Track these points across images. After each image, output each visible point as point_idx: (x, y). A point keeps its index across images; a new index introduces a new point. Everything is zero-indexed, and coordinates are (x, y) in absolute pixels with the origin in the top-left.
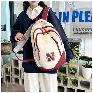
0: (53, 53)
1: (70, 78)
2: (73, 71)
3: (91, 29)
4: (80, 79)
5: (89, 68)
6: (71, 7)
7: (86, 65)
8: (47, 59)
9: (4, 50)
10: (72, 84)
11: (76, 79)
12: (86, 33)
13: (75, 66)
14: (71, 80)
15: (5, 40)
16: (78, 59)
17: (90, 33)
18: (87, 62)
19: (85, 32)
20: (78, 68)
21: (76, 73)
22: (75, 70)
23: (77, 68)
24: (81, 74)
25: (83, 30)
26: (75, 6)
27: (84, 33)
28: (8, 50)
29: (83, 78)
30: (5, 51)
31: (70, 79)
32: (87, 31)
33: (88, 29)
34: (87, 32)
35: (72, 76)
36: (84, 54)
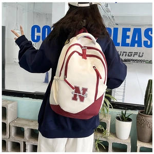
0: (85, 90)
3: (138, 54)
7: (122, 117)
8: (73, 96)
10: (98, 149)
11: (105, 140)
14: (97, 142)
17: (136, 60)
18: (124, 111)
20: (109, 121)
21: (105, 129)
22: (104, 125)
23: (107, 121)
24: (114, 132)
32: (131, 56)
33: (133, 54)
34: (131, 58)
35: (99, 135)
36: (123, 99)
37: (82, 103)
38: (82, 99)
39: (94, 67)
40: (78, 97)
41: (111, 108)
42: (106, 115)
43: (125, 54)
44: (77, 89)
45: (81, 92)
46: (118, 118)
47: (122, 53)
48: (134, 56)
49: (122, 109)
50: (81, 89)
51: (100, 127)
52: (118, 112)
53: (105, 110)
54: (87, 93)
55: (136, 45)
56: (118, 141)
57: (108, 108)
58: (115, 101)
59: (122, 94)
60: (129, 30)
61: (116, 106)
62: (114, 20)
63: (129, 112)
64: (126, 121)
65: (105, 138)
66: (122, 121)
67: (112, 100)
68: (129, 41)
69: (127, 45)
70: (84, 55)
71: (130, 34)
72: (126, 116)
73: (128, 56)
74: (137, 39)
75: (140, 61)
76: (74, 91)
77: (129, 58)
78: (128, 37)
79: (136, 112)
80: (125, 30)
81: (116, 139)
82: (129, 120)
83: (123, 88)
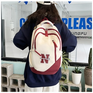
0: (48, 56)
3: (84, 33)
4: (70, 85)
7: (75, 71)
10: (62, 91)
13: (65, 72)
14: (61, 86)
17: (82, 37)
18: (77, 67)
20: (68, 74)
22: (65, 76)
24: (71, 80)
33: (81, 33)
35: (62, 82)
36: (76, 60)
37: (47, 64)
38: (47, 62)
39: (53, 41)
40: (44, 61)
41: (68, 65)
42: (66, 70)
43: (76, 33)
44: (43, 56)
45: (46, 57)
46: (73, 72)
47: (74, 33)
48: (81, 35)
49: (75, 66)
50: (45, 55)
51: (63, 78)
52: (73, 68)
53: (66, 67)
54: (49, 57)
55: (82, 28)
56: (74, 85)
57: (67, 66)
58: (71, 61)
59: (75, 57)
60: (78, 19)
61: (72, 64)
62: (69, 14)
63: (80, 68)
64: (78, 73)
65: (66, 84)
66: (76, 73)
67: (69, 61)
68: (78, 26)
69: (77, 28)
70: (46, 34)
71: (78, 21)
72: (78, 70)
73: (78, 34)
74: (82, 25)
75: (85, 37)
76: (41, 57)
77: (79, 36)
78: (77, 23)
79: (84, 68)
80: (76, 19)
81: (73, 84)
82: (80, 72)
83: (75, 53)
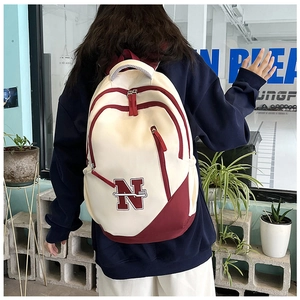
1: (223, 255)
2: (231, 235)
4: (254, 259)
5: (280, 223)
6: (227, 19)
7: (272, 216)
9: (15, 170)
10: (229, 276)
11: (241, 259)
12: (280, 108)
13: (239, 220)
14: (226, 263)
15: (18, 140)
16: (248, 197)
17: (293, 108)
18: (276, 205)
19: (276, 102)
20: (249, 224)
21: (241, 239)
22: (239, 231)
23: (245, 224)
24: (257, 244)
25: (271, 95)
26: (241, 16)
27: (273, 108)
28: (27, 172)
29: (262, 256)
30: (19, 175)
31: (224, 260)
32: (283, 99)
33: (287, 95)
34: (284, 102)
35: (230, 249)
36: (272, 182)
41: (252, 199)
42: (243, 213)
46: (265, 218)
47: (266, 94)
48: (288, 100)
49: (271, 201)
51: (231, 236)
52: (265, 207)
53: (242, 205)
57: (247, 200)
58: (260, 186)
59: (269, 172)
61: (261, 195)
65: (241, 255)
72: (281, 213)
77: (280, 103)
83: (270, 161)
